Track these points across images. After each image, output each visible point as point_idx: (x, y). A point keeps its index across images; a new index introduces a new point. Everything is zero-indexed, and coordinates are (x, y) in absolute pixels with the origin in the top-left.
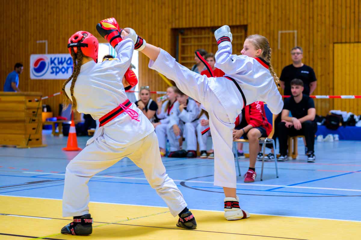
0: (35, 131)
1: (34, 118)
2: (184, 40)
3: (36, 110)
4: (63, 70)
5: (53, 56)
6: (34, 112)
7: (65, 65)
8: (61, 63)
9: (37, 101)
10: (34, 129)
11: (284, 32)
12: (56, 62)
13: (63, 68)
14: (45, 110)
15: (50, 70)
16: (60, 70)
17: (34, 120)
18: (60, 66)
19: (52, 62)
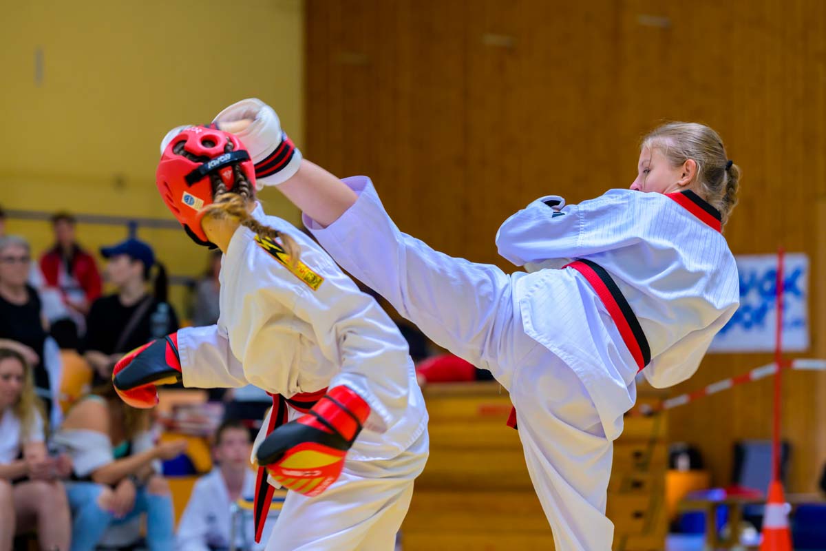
0: (639, 524)
1: (639, 476)
3: (642, 448)
4: (749, 316)
6: (638, 455)
9: (650, 414)
10: (638, 515)
14: (683, 462)
17: (637, 485)
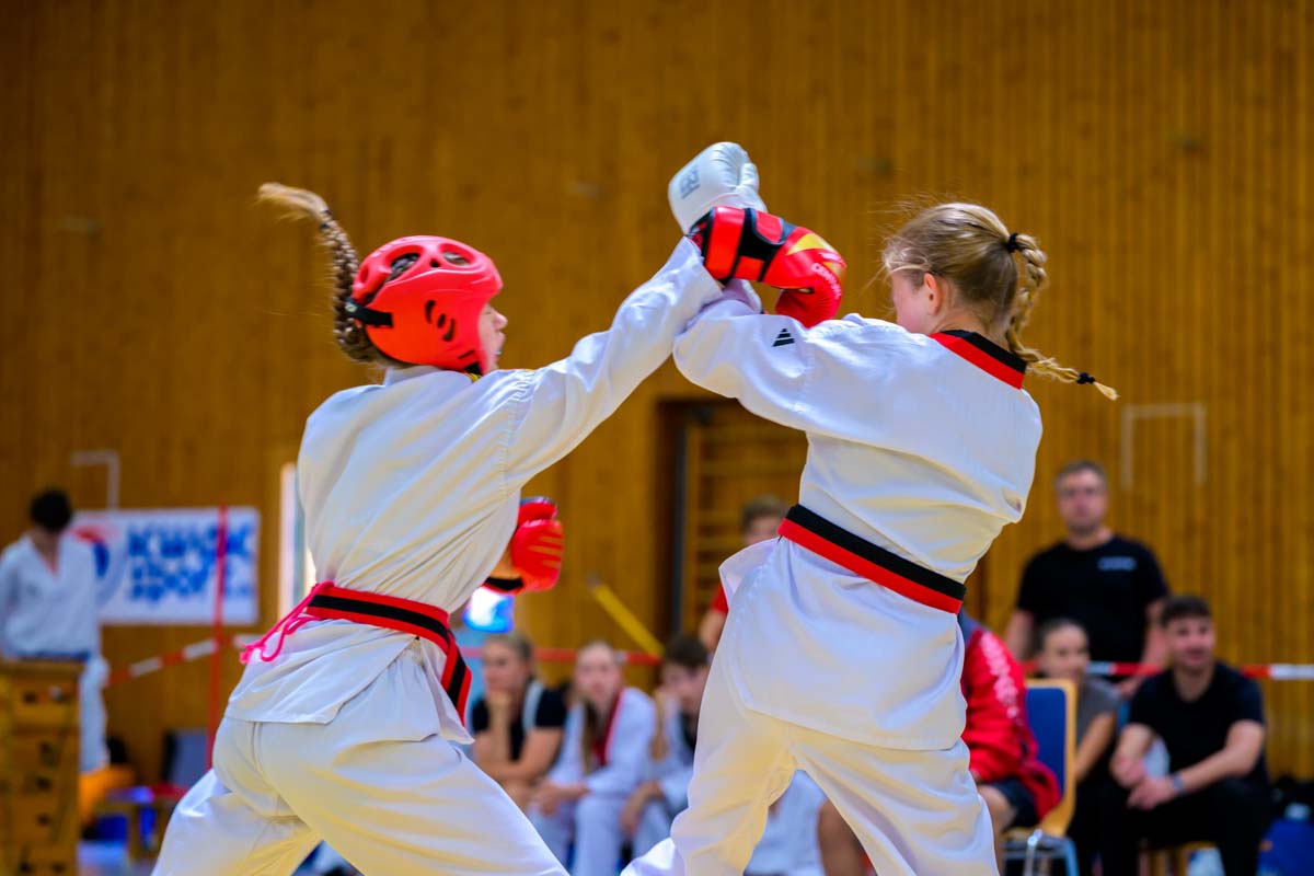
0: (44, 831)
1: (46, 773)
2: (709, 451)
3: (51, 740)
4: (184, 582)
5: (140, 521)
6: (44, 747)
7: (193, 561)
8: (174, 548)
9: (61, 700)
10: (43, 820)
11: (1148, 410)
12: (154, 545)
13: (184, 573)
15: (126, 583)
16: (171, 582)
17: (44, 784)
18: (172, 566)
19: (137, 545)
